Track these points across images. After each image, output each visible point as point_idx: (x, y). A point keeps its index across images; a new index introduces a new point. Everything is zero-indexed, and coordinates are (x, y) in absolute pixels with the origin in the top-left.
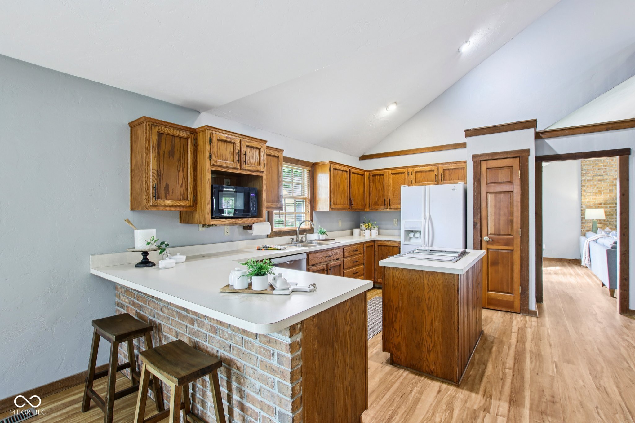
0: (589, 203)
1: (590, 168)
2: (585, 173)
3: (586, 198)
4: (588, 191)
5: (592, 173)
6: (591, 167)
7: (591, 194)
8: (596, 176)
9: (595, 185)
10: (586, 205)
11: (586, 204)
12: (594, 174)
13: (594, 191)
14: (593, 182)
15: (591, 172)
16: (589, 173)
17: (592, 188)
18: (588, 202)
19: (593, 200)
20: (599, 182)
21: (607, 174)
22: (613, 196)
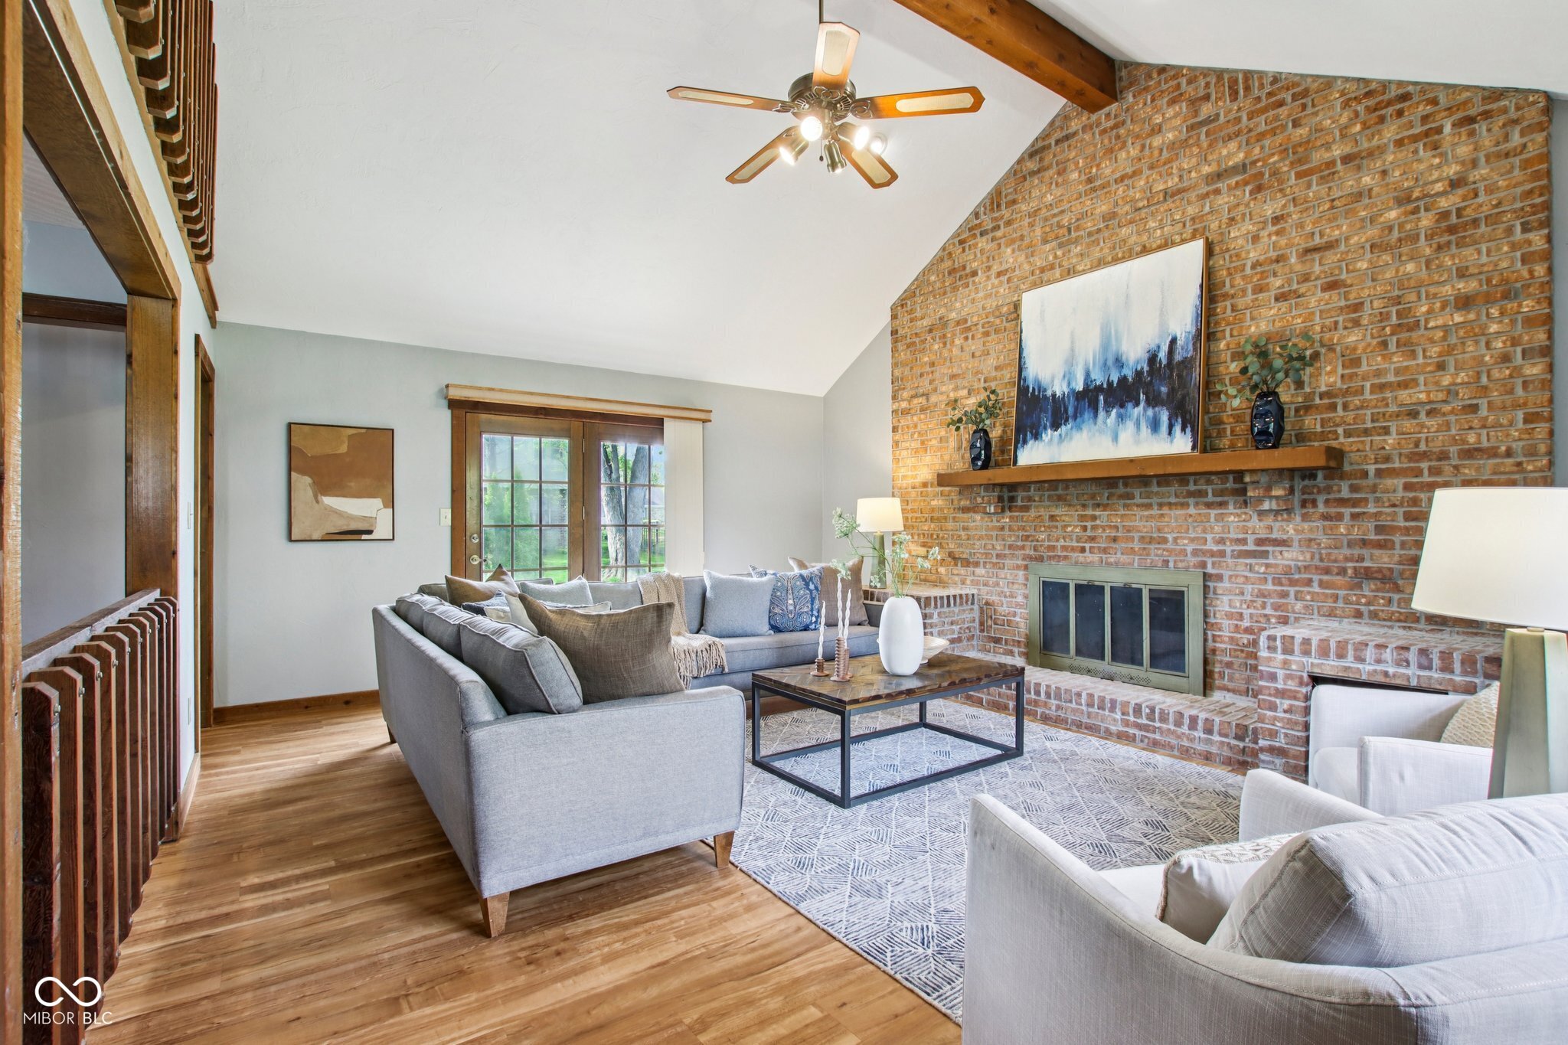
0: (905, 483)
1: (906, 373)
2: (898, 389)
4: (904, 444)
5: (910, 389)
6: (907, 371)
8: (916, 396)
9: (916, 426)
10: (901, 488)
12: (913, 393)
13: (913, 445)
14: (912, 417)
15: (908, 384)
17: (910, 434)
20: (922, 416)
21: (935, 390)
22: (947, 457)
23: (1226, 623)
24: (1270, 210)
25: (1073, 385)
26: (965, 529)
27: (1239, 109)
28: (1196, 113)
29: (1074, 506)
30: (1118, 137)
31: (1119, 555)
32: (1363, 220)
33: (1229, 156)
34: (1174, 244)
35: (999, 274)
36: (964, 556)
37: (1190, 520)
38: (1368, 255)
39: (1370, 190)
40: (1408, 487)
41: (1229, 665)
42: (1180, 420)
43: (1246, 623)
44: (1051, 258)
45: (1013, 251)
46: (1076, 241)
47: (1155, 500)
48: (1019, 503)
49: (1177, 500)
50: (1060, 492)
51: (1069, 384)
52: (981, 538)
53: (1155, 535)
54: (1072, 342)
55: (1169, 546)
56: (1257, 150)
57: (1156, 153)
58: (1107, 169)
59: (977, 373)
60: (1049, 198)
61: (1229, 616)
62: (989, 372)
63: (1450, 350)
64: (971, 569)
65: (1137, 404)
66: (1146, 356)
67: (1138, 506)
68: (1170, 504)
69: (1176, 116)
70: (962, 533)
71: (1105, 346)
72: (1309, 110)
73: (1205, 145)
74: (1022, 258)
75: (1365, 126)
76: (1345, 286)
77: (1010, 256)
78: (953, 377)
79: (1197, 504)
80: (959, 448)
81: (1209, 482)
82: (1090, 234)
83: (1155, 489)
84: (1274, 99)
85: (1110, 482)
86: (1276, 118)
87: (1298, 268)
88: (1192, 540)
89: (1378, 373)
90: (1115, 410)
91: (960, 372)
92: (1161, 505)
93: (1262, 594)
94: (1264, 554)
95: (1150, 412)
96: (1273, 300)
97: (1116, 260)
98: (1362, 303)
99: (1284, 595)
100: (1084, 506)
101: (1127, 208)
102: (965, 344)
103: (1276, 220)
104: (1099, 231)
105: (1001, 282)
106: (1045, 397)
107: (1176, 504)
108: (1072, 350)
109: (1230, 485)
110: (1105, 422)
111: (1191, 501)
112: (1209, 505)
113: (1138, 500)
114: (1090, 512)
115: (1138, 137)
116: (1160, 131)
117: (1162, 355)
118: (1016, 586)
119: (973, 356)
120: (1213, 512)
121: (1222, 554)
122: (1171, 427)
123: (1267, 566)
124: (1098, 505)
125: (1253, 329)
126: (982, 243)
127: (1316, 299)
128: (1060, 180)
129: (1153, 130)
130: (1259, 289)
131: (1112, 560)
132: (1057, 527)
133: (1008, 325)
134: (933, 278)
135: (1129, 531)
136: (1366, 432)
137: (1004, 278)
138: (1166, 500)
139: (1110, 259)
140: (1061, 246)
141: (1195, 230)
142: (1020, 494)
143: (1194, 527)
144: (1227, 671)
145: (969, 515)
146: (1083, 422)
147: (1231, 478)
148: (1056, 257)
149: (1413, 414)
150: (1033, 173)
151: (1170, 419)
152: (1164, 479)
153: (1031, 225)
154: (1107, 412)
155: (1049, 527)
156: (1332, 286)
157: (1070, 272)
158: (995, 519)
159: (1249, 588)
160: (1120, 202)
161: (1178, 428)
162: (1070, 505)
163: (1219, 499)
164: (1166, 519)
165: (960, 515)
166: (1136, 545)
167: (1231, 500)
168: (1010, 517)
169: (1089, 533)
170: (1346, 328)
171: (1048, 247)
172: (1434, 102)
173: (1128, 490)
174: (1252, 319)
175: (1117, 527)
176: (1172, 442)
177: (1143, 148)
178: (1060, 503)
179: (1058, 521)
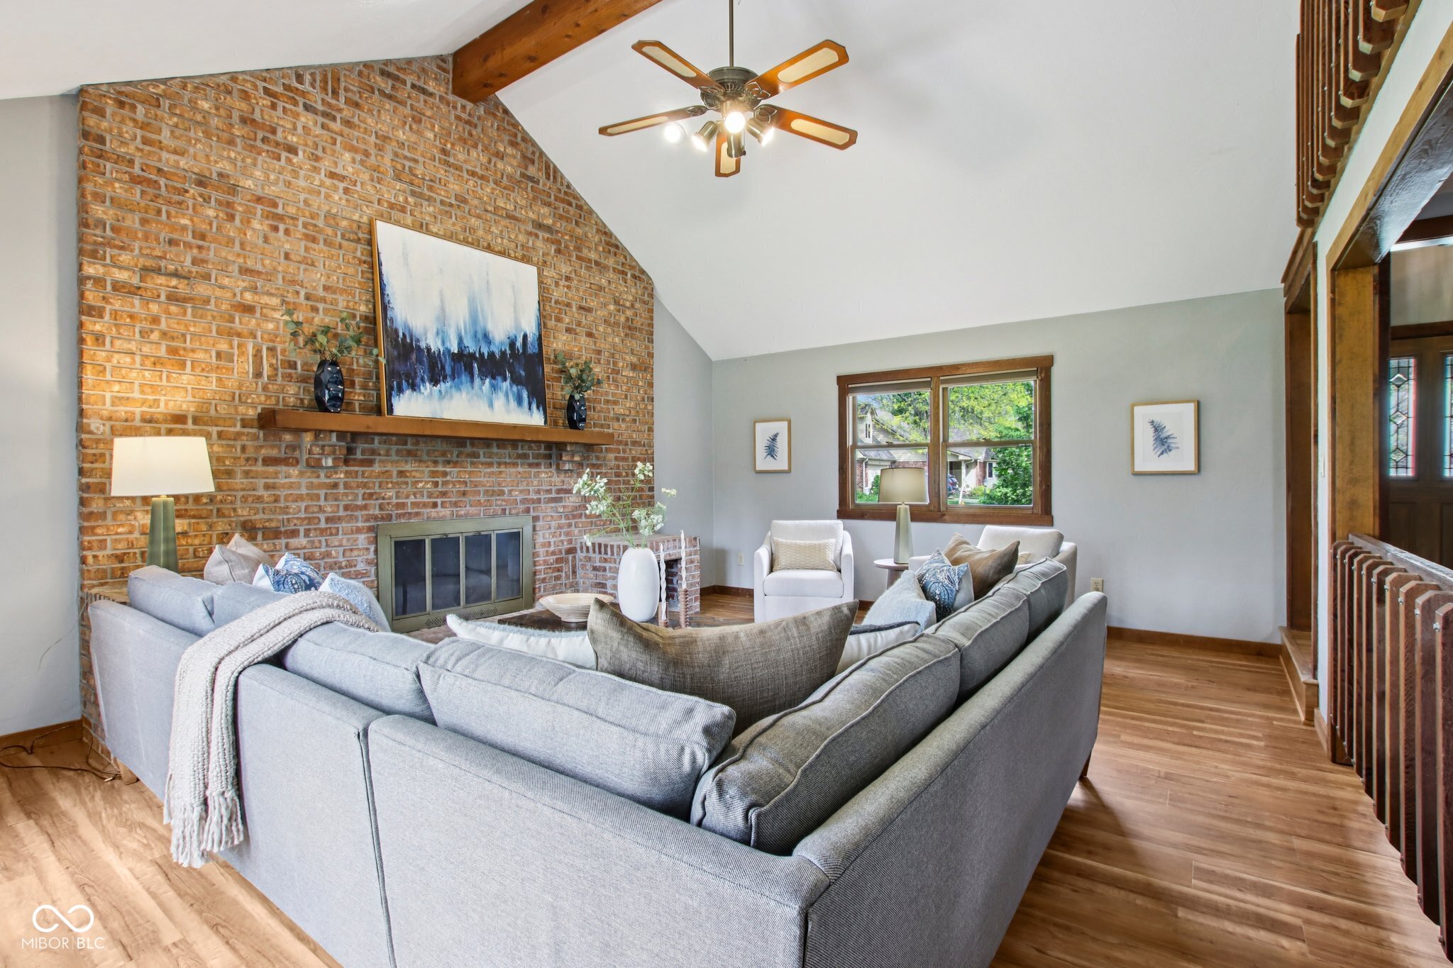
0: (122, 410)
1: (128, 223)
2: (101, 244)
3: (108, 377)
4: (118, 343)
5: (142, 255)
6: (132, 221)
7: (134, 361)
8: (158, 271)
9: (155, 320)
10: (110, 419)
11: (105, 413)
12: (150, 263)
13: (147, 349)
14: (146, 302)
15: (137, 245)
16: (122, 248)
17: (137, 330)
18: (117, 400)
19: (142, 392)
20: (173, 309)
21: (207, 277)
22: (231, 384)
23: (541, 550)
24: (565, 269)
25: (448, 345)
26: (267, 487)
27: (550, 188)
28: (526, 168)
29: (425, 462)
30: (471, 134)
31: (468, 508)
32: (601, 303)
33: (544, 216)
34: (509, 256)
35: (332, 175)
36: (273, 525)
37: (519, 476)
38: (603, 325)
39: (605, 288)
40: (616, 458)
41: (544, 580)
42: (535, 400)
43: (552, 549)
44: (401, 199)
45: (354, 161)
46: (429, 199)
47: (495, 460)
48: (359, 456)
50: (409, 447)
51: (443, 343)
52: (299, 498)
53: (496, 489)
54: (442, 301)
55: (506, 497)
56: (559, 225)
58: (460, 155)
59: (293, 282)
60: (401, 135)
61: (543, 545)
62: (315, 288)
63: (628, 390)
64: (283, 541)
65: (505, 379)
66: (507, 341)
67: (482, 464)
68: (506, 463)
69: (514, 157)
70: (265, 494)
71: (474, 319)
72: (582, 220)
73: (531, 196)
74: (366, 177)
75: (604, 251)
76: (594, 337)
77: (346, 163)
78: (245, 271)
79: (523, 465)
80: (258, 375)
81: (530, 448)
82: (442, 202)
83: (495, 450)
84: (567, 198)
85: (460, 442)
86: (568, 212)
87: (576, 315)
88: (521, 491)
89: (607, 394)
90: (488, 381)
91: (259, 267)
92: (499, 464)
93: (560, 527)
94: (560, 500)
95: (515, 388)
96: (564, 330)
97: (465, 242)
98: (601, 351)
99: (570, 525)
100: (436, 462)
101: (476, 202)
102: (272, 235)
103: (568, 279)
104: (451, 205)
105: (336, 189)
106: (419, 348)
107: (509, 463)
108: (443, 309)
109: (542, 451)
110: (481, 389)
111: (519, 461)
112: (530, 465)
113: (482, 459)
114: (440, 468)
115: (485, 148)
116: (502, 159)
117: (519, 344)
118: (356, 553)
119: (287, 256)
120: (533, 470)
121: (539, 501)
122: (530, 404)
123: (564, 507)
124: (449, 462)
126: (306, 119)
127: (583, 339)
128: (414, 126)
129: (497, 153)
130: (559, 320)
131: (462, 512)
132: (407, 483)
133: (345, 243)
134: (205, 105)
135: (476, 486)
137: (341, 185)
138: (503, 460)
139: (461, 237)
140: (413, 193)
141: (524, 256)
142: (360, 447)
143: (522, 482)
144: (542, 585)
145: (278, 468)
146: (462, 383)
147: (543, 447)
148: (406, 201)
149: (618, 420)
150: (382, 92)
151: (528, 397)
152: (502, 443)
153: (380, 148)
154: (481, 379)
155: (397, 483)
156: (590, 335)
157: (422, 227)
158: (322, 475)
159: (553, 523)
160: (470, 192)
161: (534, 406)
162: (420, 461)
163: (536, 461)
164: (504, 475)
165: (259, 467)
166: (482, 498)
167: (542, 461)
168: (346, 473)
169: (440, 489)
171: (398, 185)
172: (625, 258)
173: (475, 449)
174: (554, 338)
175: (465, 483)
176: (530, 414)
177: (490, 162)
178: (410, 458)
179: (407, 477)
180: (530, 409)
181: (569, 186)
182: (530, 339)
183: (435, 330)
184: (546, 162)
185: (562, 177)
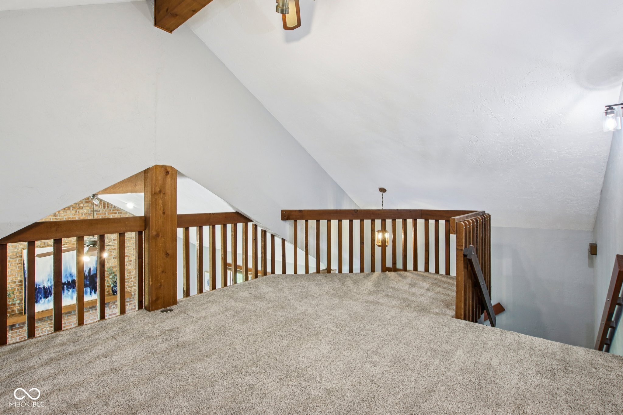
27: (105, 211)
32: (132, 243)
37: (90, 315)
38: (133, 251)
39: (133, 237)
42: (94, 290)
49: (86, 310)
57: (81, 215)
67: (73, 315)
69: (87, 206)
71: (66, 270)
76: (128, 256)
79: (92, 310)
84: (114, 212)
90: (71, 290)
96: (113, 258)
98: (132, 260)
106: (40, 288)
110: (68, 294)
115: (74, 208)
116: (82, 209)
117: (87, 273)
122: (91, 293)
125: (108, 265)
129: (80, 208)
136: (132, 287)
143: (92, 316)
151: (90, 290)
154: (68, 290)
161: (93, 293)
162: (44, 321)
170: (128, 265)
174: (108, 262)
176: (91, 296)
177: (76, 212)
178: (40, 321)
179: (38, 328)
180: (91, 294)
181: (115, 207)
182: (92, 270)
183: (47, 280)
184: (103, 203)
185: (112, 205)
